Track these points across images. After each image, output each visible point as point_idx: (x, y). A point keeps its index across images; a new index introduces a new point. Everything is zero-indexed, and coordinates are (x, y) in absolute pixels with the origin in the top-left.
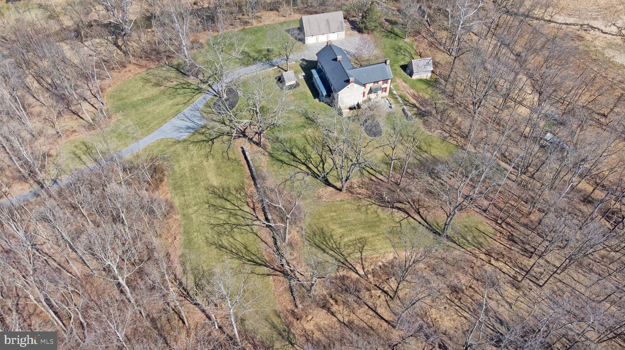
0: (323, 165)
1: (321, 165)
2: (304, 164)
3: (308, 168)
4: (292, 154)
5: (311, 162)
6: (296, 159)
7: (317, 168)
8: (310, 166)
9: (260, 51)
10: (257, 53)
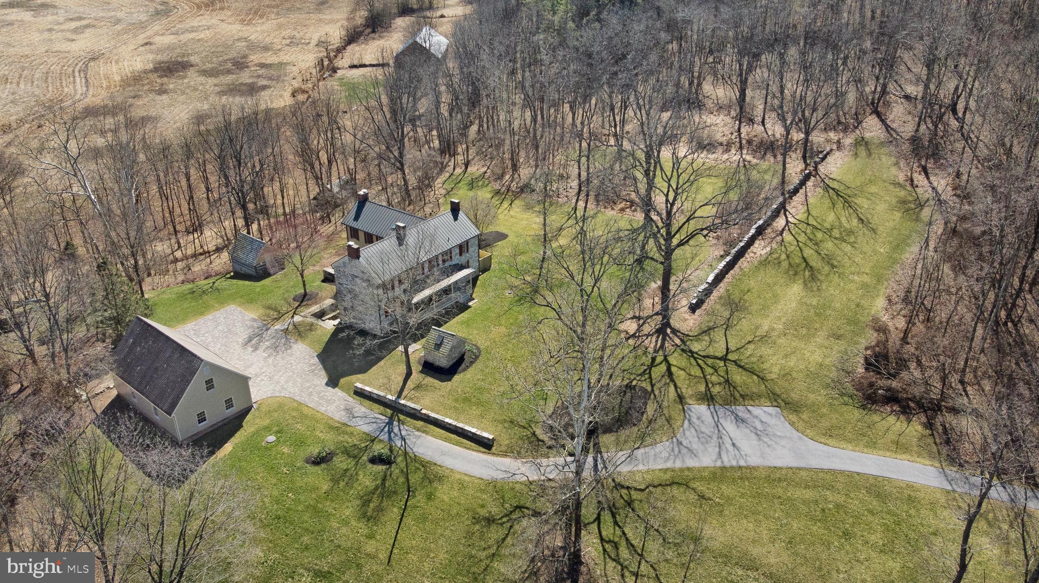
9: (339, 476)
10: (354, 477)
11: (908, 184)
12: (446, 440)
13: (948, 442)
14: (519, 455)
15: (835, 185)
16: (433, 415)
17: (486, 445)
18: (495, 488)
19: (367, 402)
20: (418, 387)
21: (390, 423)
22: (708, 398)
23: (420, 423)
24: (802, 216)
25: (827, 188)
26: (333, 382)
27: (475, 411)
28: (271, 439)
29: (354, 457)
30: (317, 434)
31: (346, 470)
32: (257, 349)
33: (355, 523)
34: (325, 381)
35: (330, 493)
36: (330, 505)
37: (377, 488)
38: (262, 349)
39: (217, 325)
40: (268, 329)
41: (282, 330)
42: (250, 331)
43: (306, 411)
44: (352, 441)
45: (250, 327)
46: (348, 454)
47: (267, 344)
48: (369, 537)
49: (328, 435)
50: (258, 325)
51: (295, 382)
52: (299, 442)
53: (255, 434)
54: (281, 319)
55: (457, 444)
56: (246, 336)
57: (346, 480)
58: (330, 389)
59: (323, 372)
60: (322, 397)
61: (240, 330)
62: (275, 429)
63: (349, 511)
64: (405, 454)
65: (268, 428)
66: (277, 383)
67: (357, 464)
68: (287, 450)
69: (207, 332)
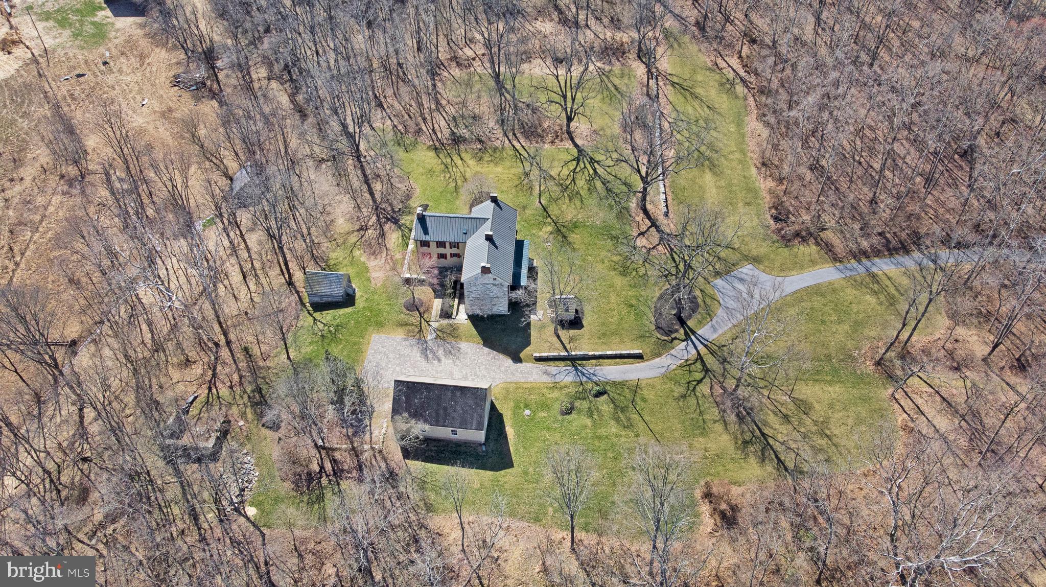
0: (575, 169)
1: (578, 169)
2: (597, 175)
3: (594, 170)
4: (608, 190)
5: (589, 175)
6: (605, 182)
7: (585, 167)
8: (592, 172)
9: (590, 414)
10: (598, 410)
11: (715, 67)
12: (615, 364)
13: (830, 251)
14: (659, 355)
15: (676, 80)
16: (597, 353)
17: (639, 357)
18: (667, 377)
19: (551, 363)
20: (571, 340)
21: (576, 369)
22: (718, 274)
23: (593, 361)
24: (674, 115)
25: (673, 84)
26: (517, 359)
27: (616, 340)
28: (527, 412)
29: (585, 399)
30: (548, 396)
31: (589, 408)
32: (439, 360)
33: (623, 433)
34: (510, 361)
35: (595, 425)
36: (602, 431)
37: (615, 409)
38: (443, 358)
39: (385, 354)
40: (426, 342)
41: (436, 338)
42: (415, 348)
43: (525, 386)
44: (572, 390)
45: (412, 346)
46: (579, 399)
47: (440, 352)
48: (637, 436)
49: (556, 394)
50: (414, 342)
51: (494, 371)
52: (545, 406)
53: (515, 414)
54: (424, 331)
55: (624, 364)
56: (419, 354)
57: (596, 413)
58: (519, 365)
59: (501, 356)
60: (521, 373)
61: (407, 351)
62: (522, 405)
63: (614, 429)
64: (607, 383)
65: (517, 407)
66: (485, 376)
67: (591, 402)
68: (544, 414)
69: (387, 364)
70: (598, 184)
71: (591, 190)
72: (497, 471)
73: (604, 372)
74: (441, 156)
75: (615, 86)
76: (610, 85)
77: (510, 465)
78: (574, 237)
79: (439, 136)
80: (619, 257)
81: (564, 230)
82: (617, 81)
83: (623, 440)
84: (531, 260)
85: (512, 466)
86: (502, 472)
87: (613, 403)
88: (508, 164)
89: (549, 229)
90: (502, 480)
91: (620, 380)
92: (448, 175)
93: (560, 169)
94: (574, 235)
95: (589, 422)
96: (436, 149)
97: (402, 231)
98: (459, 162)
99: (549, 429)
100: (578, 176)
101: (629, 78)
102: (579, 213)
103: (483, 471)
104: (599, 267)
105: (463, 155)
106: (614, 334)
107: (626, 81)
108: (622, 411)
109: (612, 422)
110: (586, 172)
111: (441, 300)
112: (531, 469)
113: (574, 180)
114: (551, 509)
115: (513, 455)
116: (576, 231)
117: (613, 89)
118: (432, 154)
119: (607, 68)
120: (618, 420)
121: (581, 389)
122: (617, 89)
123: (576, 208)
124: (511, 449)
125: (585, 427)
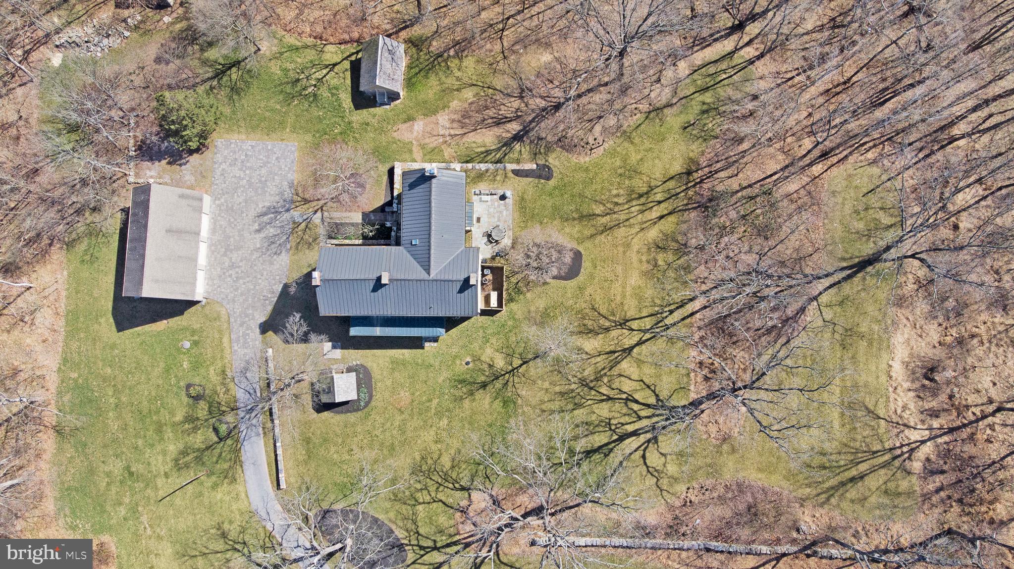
0: (637, 402)
1: (636, 407)
2: (622, 438)
3: (635, 433)
4: (589, 453)
5: (623, 424)
6: (605, 450)
7: (640, 418)
8: (630, 428)
9: (190, 419)
10: (195, 429)
20: (296, 396)
26: (265, 328)
28: (187, 345)
29: (210, 413)
30: (212, 369)
31: (198, 419)
32: (258, 231)
33: (168, 459)
34: (263, 319)
35: (174, 425)
36: (169, 433)
37: (198, 450)
38: (262, 235)
39: (265, 164)
40: (288, 210)
41: (294, 223)
42: (277, 198)
43: (225, 340)
44: (223, 398)
45: (281, 194)
46: (210, 407)
47: (271, 231)
48: (166, 475)
49: (215, 378)
50: (288, 194)
51: (246, 300)
52: (196, 366)
53: (184, 329)
54: (307, 206)
55: (269, 464)
56: (267, 204)
57: (191, 426)
58: (258, 330)
59: (270, 308)
60: (245, 335)
61: (272, 189)
62: (196, 338)
63: (173, 448)
64: (237, 441)
65: (194, 332)
66: (236, 290)
67: (206, 420)
68: (186, 365)
69: (250, 168)
70: (600, 439)
71: (590, 428)
72: (113, 314)
73: (254, 439)
74: (671, 184)
75: (862, 477)
76: (863, 467)
77: (120, 327)
78: (484, 400)
79: (722, 174)
80: (448, 465)
81: (498, 384)
82: (874, 482)
83: (160, 458)
84: (435, 340)
85: (119, 330)
86: (112, 320)
87: (207, 448)
88: (649, 293)
89: (500, 363)
90: (102, 320)
91: (243, 459)
92: (620, 200)
93: (635, 376)
94: (488, 400)
95: (179, 417)
96: (689, 173)
97: (499, 149)
98: (655, 213)
99: (167, 370)
100: (618, 406)
101: (880, 507)
102: (534, 408)
103: (112, 299)
104: (428, 436)
105: (672, 219)
106: (310, 455)
107: (873, 499)
108: (196, 457)
109: (181, 446)
110: (627, 419)
111: (360, 221)
112: (117, 351)
113: (609, 399)
114: (76, 375)
115: (131, 331)
116: (498, 404)
117: (854, 472)
118: (677, 167)
119: (917, 466)
120: (184, 453)
121: (224, 408)
122: (852, 480)
123: (542, 402)
124: (139, 328)
125: (172, 413)
